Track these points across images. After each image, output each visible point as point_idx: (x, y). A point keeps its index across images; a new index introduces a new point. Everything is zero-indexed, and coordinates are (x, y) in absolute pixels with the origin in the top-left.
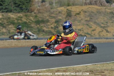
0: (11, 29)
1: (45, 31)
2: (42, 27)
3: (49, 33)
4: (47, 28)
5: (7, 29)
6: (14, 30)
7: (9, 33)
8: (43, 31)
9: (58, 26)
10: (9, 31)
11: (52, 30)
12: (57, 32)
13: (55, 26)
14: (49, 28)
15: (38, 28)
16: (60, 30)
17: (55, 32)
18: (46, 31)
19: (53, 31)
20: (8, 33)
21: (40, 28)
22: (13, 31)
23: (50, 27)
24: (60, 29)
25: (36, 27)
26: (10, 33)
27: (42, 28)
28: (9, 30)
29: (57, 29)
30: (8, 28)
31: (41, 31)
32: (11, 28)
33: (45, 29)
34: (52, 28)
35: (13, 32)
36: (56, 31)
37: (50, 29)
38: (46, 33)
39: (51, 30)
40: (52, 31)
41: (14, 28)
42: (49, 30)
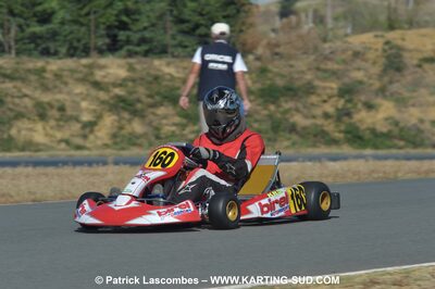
0: (164, 121)
1: (299, 129)
2: (287, 111)
3: (315, 136)
4: (306, 117)
5: (150, 124)
6: (175, 124)
7: (158, 137)
8: (293, 129)
9: (353, 110)
10: (157, 129)
11: (326, 123)
12: (346, 132)
13: (337, 109)
14: (314, 117)
15: (270, 116)
16: (358, 124)
17: (340, 132)
18: (304, 128)
19: (329, 126)
20: (153, 139)
21: (279, 115)
22: (174, 128)
23: (318, 112)
24: (360, 121)
25: (266, 112)
26: (163, 136)
27: (287, 116)
28: (155, 124)
29: (345, 119)
30: (151, 117)
31: (284, 131)
32: (165, 117)
33: (298, 120)
34: (326, 116)
35: (173, 132)
36: (343, 127)
37: (319, 122)
38: (302, 136)
39: (322, 126)
40: (326, 128)
41: (177, 119)
42: (316, 125)
